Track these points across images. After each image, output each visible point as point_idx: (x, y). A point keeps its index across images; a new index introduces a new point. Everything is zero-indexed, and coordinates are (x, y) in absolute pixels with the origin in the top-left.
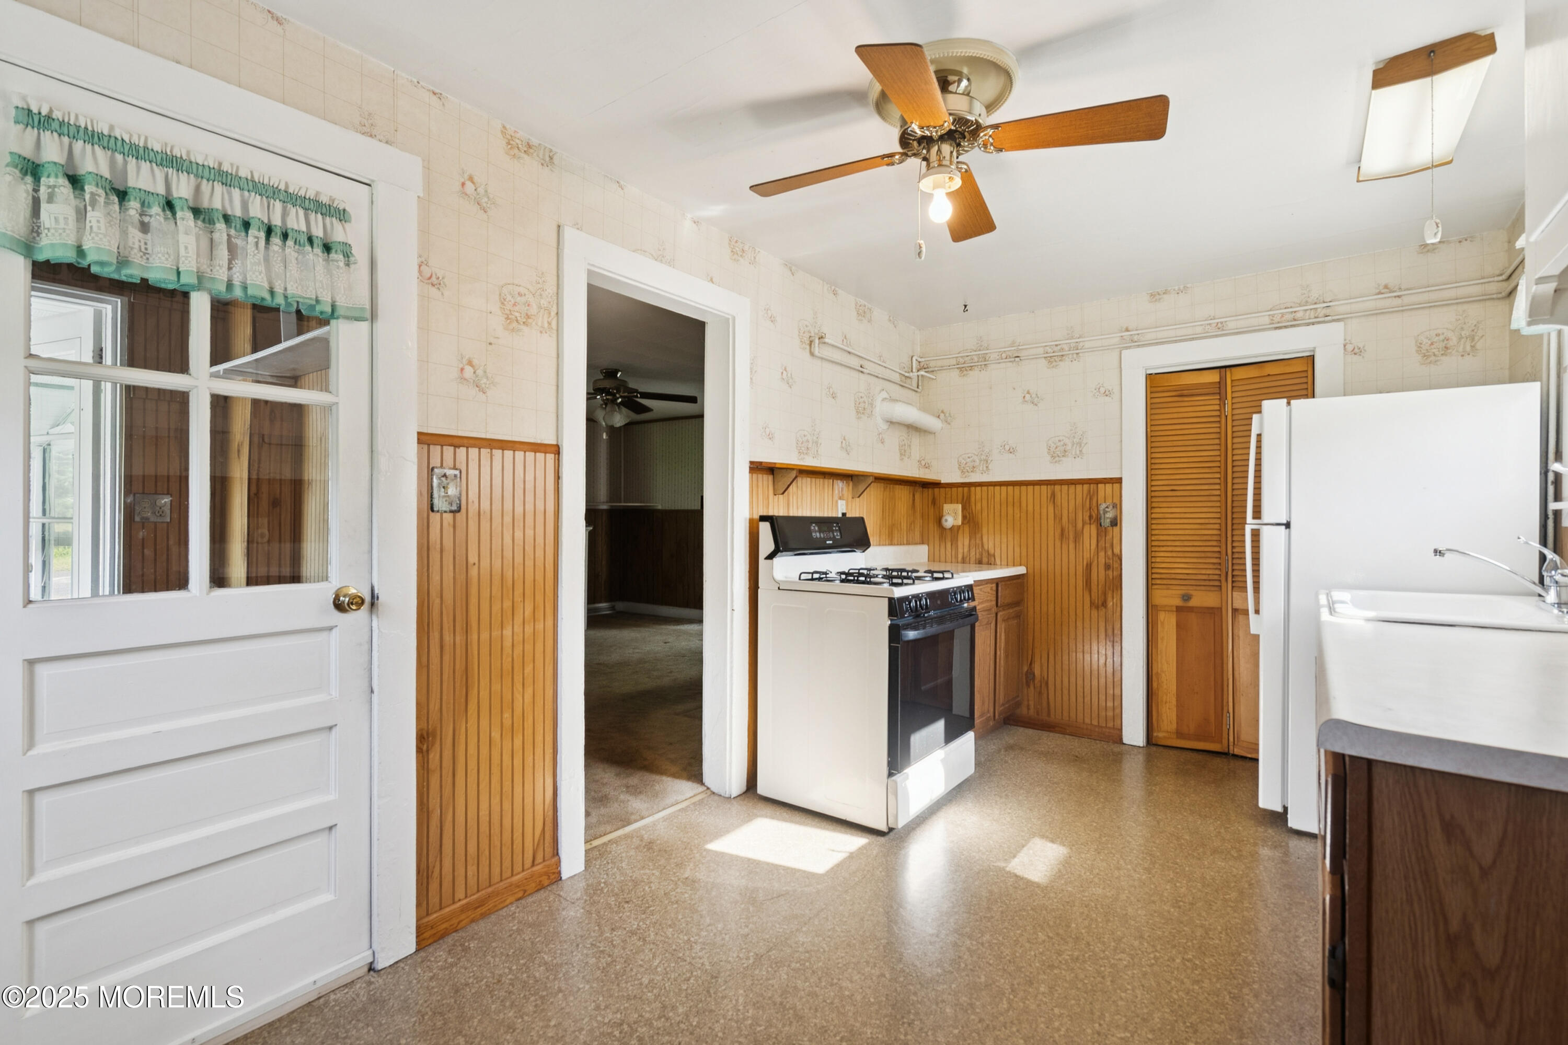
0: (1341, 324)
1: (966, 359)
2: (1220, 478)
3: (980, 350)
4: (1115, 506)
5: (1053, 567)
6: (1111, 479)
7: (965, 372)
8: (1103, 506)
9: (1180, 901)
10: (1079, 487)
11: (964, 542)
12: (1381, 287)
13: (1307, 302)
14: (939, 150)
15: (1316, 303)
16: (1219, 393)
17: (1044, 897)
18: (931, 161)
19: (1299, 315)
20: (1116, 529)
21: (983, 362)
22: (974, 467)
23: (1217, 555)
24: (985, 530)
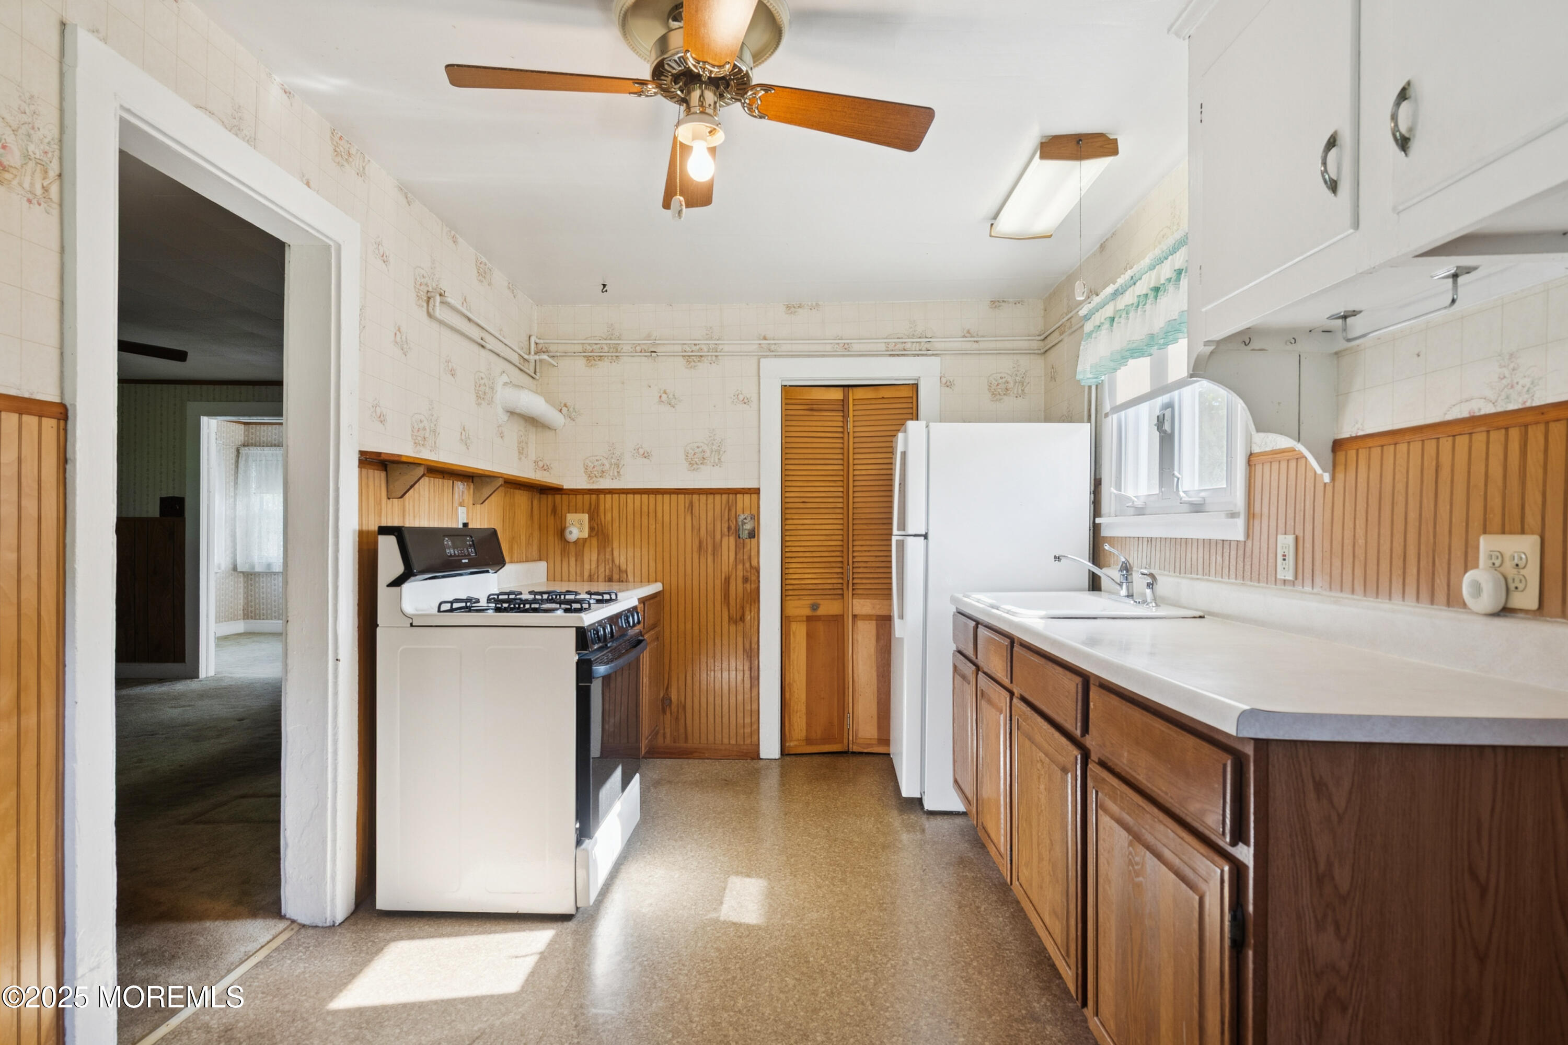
0: (937, 359)
1: (595, 347)
2: (842, 492)
3: (611, 339)
4: (753, 517)
5: (690, 582)
6: (750, 489)
7: (593, 362)
8: (742, 517)
9: (883, 903)
10: (718, 497)
11: (591, 556)
12: (965, 332)
13: (913, 335)
14: (702, 95)
15: (920, 338)
16: (843, 411)
17: (771, 938)
18: (692, 104)
19: (908, 346)
20: (754, 541)
21: (615, 354)
22: (603, 472)
23: (840, 565)
24: (616, 545)
